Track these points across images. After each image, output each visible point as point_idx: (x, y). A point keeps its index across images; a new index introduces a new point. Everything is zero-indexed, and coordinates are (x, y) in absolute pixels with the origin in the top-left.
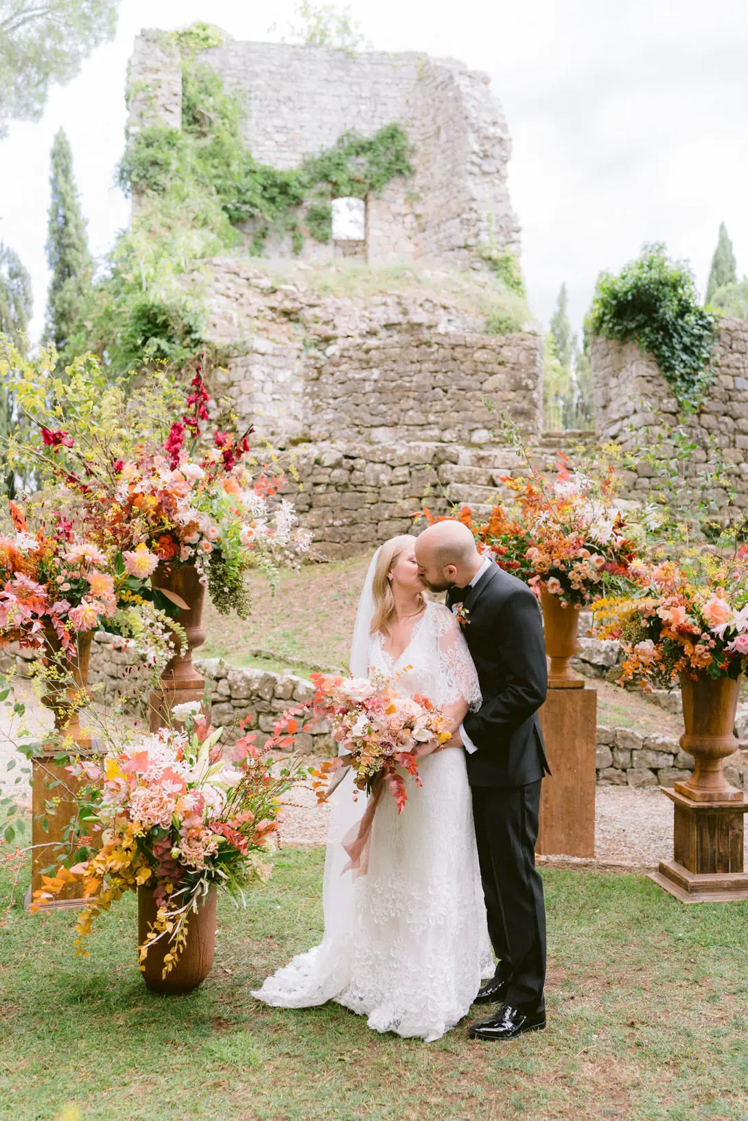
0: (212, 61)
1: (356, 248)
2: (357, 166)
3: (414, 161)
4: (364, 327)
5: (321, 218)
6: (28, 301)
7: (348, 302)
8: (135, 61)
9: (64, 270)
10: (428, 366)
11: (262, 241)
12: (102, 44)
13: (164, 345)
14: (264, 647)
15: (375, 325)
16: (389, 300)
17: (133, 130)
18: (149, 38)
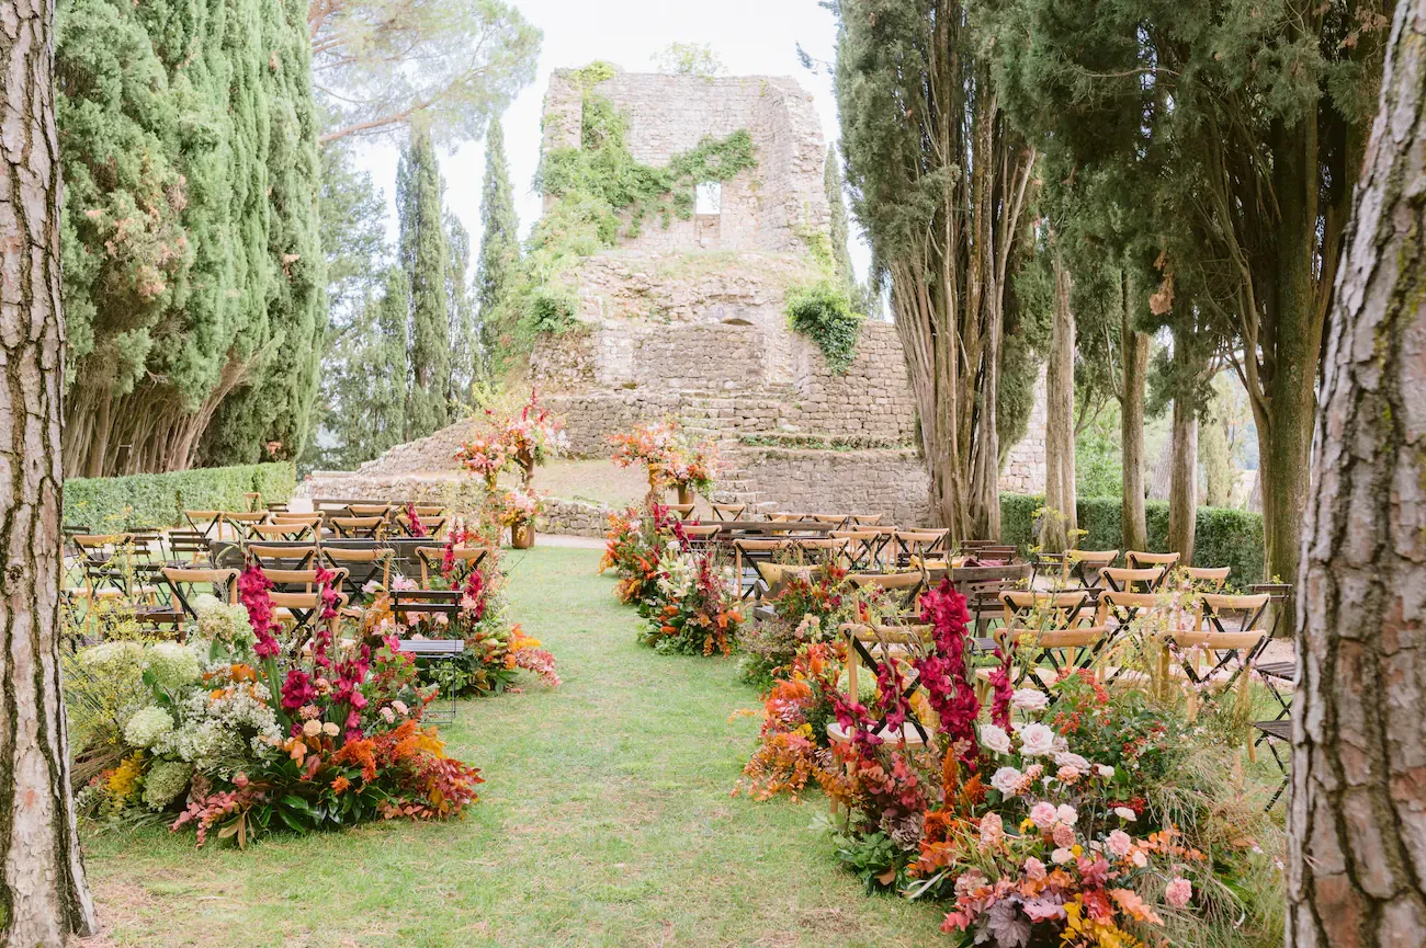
0: (604, 89)
1: (712, 222)
2: (714, 162)
3: (756, 157)
4: (694, 299)
5: (685, 202)
6: (466, 254)
7: (683, 282)
8: (549, 96)
9: (495, 226)
10: (702, 343)
11: (639, 220)
12: (525, 85)
13: (552, 322)
14: (579, 494)
15: (702, 297)
16: (713, 279)
17: (545, 150)
18: (560, 75)
